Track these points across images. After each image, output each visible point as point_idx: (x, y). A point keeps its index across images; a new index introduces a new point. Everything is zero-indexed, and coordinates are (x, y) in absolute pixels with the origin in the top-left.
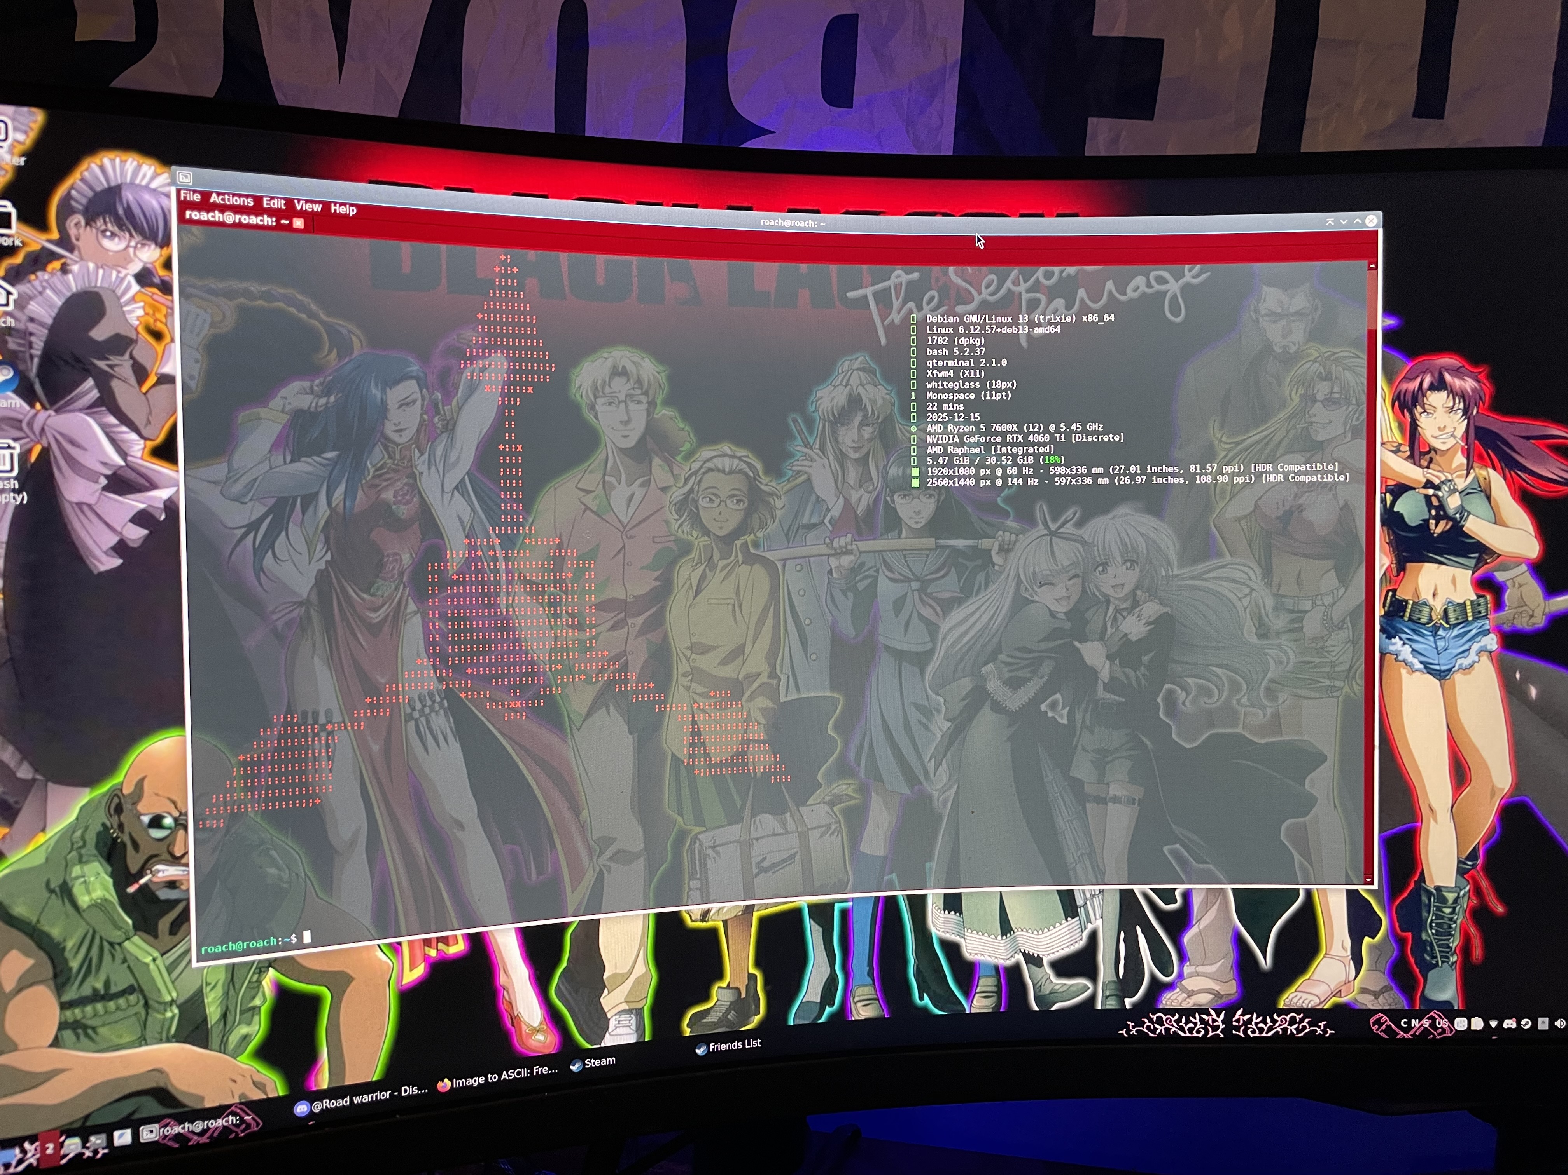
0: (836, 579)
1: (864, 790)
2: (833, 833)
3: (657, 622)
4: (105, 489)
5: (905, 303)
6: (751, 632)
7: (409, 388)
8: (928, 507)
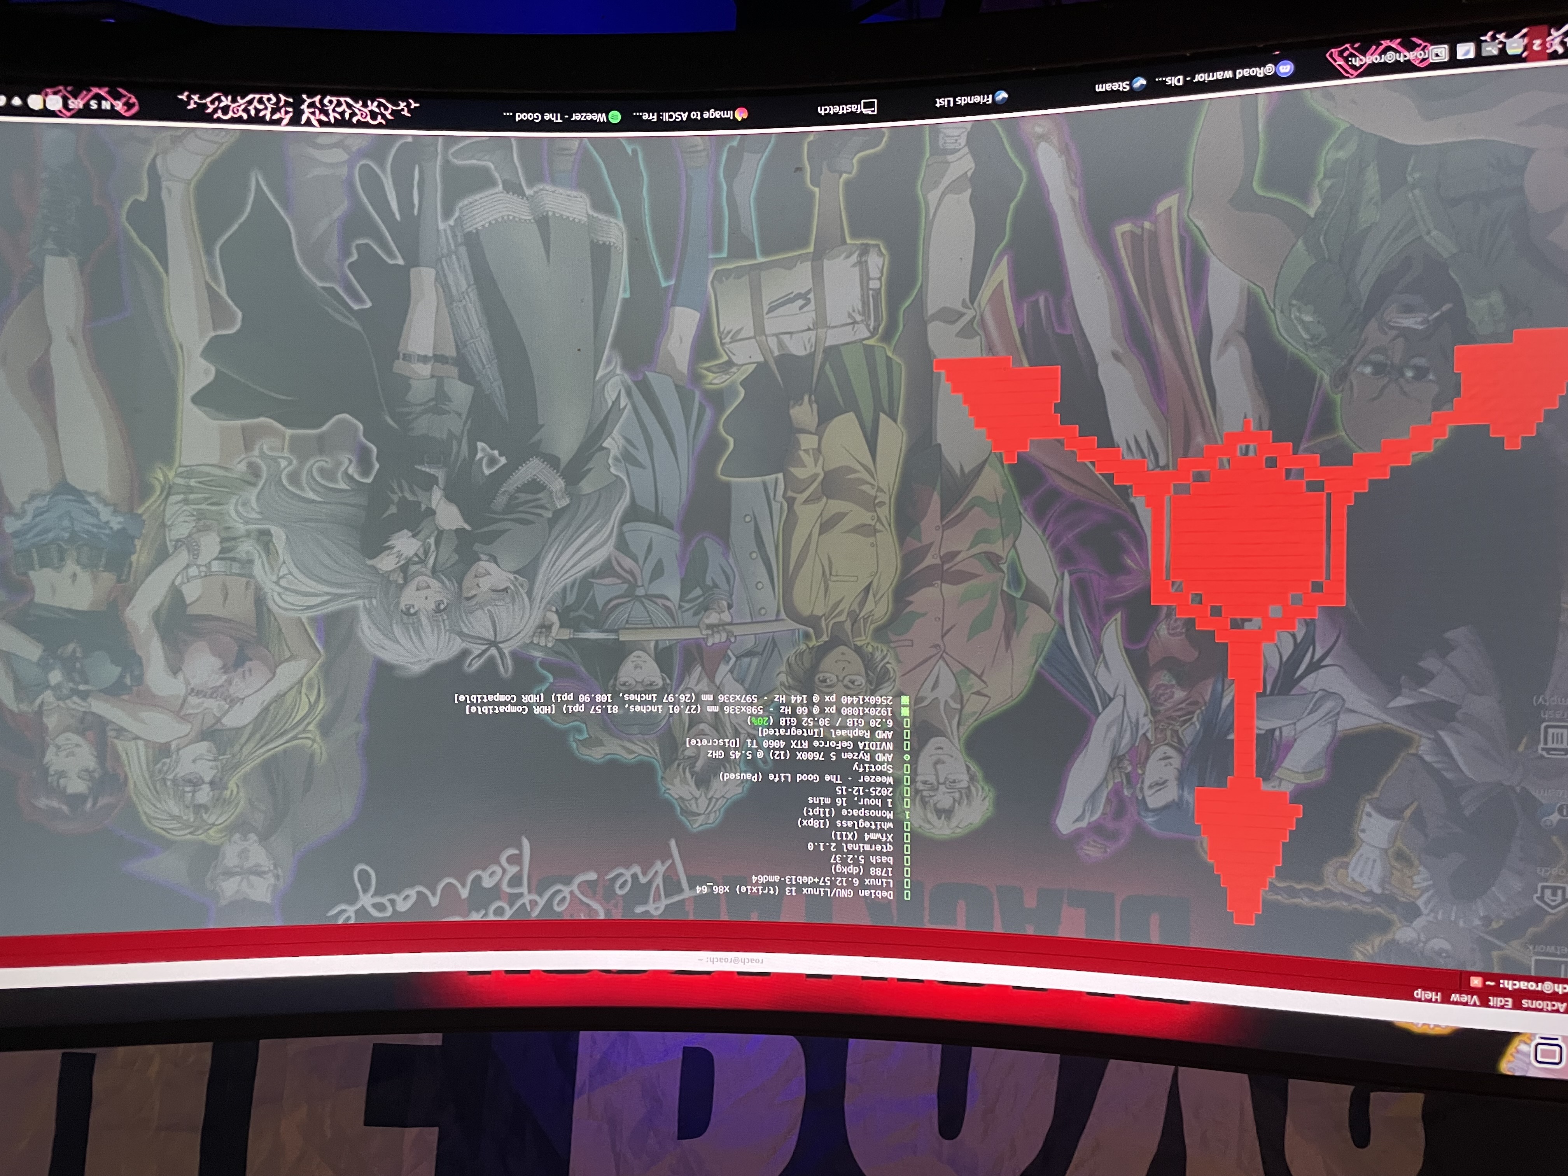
0: (722, 599)
1: (696, 378)
2: (729, 332)
3: (910, 559)
4: (1457, 707)
5: (650, 882)
6: (813, 546)
7: (1155, 800)
8: (627, 672)
